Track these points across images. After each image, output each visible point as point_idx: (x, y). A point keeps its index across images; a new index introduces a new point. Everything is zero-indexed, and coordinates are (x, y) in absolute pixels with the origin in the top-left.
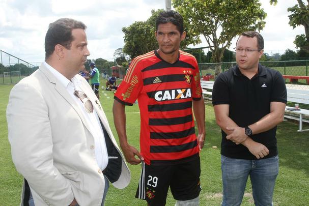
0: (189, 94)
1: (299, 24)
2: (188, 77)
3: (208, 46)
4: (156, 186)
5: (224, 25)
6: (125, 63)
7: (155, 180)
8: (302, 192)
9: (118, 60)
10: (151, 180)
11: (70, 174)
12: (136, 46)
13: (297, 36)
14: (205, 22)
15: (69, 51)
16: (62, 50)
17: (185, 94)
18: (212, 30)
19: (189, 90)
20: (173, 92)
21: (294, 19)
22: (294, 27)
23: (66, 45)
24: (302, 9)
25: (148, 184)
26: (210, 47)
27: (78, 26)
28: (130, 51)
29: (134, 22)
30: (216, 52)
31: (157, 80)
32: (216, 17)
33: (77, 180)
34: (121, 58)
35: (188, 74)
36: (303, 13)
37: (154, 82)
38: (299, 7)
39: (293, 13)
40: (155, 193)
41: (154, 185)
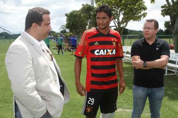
0: (114, 52)
1: (167, 15)
2: (114, 43)
3: (115, 25)
4: (93, 104)
5: (124, 14)
6: (66, 34)
7: (92, 100)
8: (167, 109)
9: (62, 32)
10: (90, 100)
11: (44, 97)
12: (72, 24)
13: (166, 22)
14: (113, 12)
15: (40, 27)
16: (36, 26)
17: (112, 52)
18: (117, 17)
19: (114, 50)
20: (105, 51)
21: (164, 12)
22: (164, 16)
23: (39, 24)
24: (169, 6)
25: (88, 103)
26: (116, 26)
27: (46, 13)
28: (69, 27)
29: (72, 11)
30: (119, 29)
31: (97, 43)
32: (119, 9)
33: (48, 100)
34: (64, 30)
35: (114, 41)
36: (169, 9)
37: (95, 45)
38: (167, 6)
39: (164, 9)
40: (92, 108)
41: (92, 103)
